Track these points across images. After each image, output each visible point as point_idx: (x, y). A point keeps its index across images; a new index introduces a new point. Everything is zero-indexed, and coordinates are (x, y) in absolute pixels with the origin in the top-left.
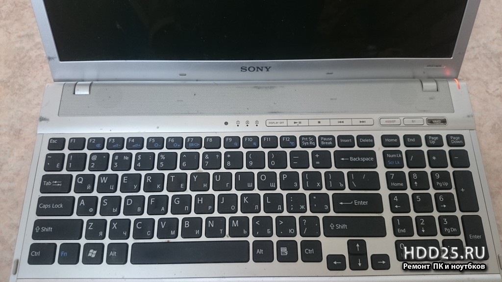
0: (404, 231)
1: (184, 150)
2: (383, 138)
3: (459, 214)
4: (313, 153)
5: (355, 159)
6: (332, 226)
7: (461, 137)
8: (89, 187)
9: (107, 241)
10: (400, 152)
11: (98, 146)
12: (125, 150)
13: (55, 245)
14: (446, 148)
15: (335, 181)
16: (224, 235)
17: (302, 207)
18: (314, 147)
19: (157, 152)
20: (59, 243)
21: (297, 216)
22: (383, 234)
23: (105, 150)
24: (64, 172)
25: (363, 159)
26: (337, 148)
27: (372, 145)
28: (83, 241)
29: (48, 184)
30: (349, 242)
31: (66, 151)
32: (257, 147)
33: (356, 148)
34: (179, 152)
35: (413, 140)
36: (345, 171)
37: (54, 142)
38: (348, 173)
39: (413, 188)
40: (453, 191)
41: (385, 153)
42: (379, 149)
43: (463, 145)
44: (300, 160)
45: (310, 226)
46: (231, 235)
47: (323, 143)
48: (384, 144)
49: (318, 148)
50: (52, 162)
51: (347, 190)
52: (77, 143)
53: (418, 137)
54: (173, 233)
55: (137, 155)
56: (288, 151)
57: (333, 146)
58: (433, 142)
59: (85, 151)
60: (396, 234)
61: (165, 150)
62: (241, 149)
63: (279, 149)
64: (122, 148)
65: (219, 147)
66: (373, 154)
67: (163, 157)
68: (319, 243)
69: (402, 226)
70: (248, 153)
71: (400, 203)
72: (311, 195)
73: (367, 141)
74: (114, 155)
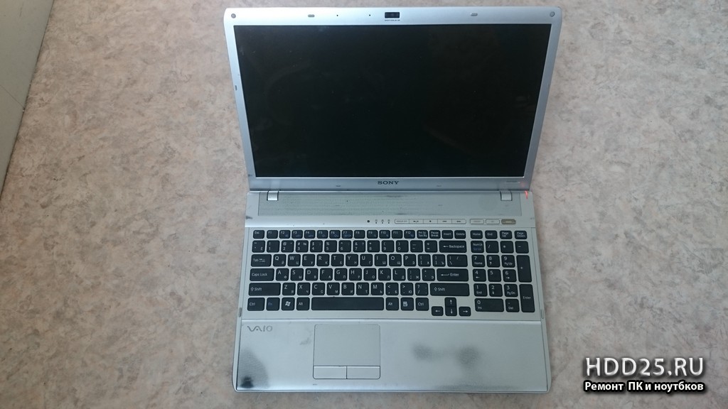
0: (481, 293)
1: (341, 239)
2: (472, 232)
3: (518, 283)
4: (426, 242)
5: (453, 247)
6: (436, 289)
7: (525, 233)
8: (283, 263)
9: (296, 296)
10: (482, 242)
11: (287, 236)
12: (303, 239)
13: (264, 299)
14: (514, 240)
15: (439, 261)
16: (368, 294)
17: (417, 277)
18: (427, 238)
19: (324, 240)
20: (266, 297)
21: (414, 283)
22: (467, 294)
23: (291, 239)
24: (266, 253)
25: (458, 247)
26: (442, 239)
27: (464, 237)
28: (281, 296)
29: (257, 260)
30: (446, 299)
31: (266, 239)
32: (389, 237)
33: (454, 239)
34: (338, 240)
35: (491, 234)
36: (446, 254)
37: (258, 233)
38: (448, 256)
39: (489, 266)
40: (516, 268)
41: (472, 242)
42: (468, 240)
43: (526, 238)
44: (417, 246)
45: (422, 289)
46: (372, 294)
47: (432, 235)
48: (472, 237)
49: (429, 239)
50: (257, 246)
51: (447, 267)
52: (273, 234)
53: (495, 233)
54: (337, 292)
55: (312, 242)
56: (409, 240)
57: (439, 237)
58: (505, 236)
59: (278, 239)
60: (476, 295)
61: (329, 239)
62: (378, 239)
63: (403, 239)
64: (301, 237)
65: (364, 237)
66: (464, 243)
67: (328, 244)
68: (427, 299)
69: (480, 289)
70: (383, 242)
71: (479, 275)
72: (423, 270)
73: (461, 234)
74: (297, 242)
